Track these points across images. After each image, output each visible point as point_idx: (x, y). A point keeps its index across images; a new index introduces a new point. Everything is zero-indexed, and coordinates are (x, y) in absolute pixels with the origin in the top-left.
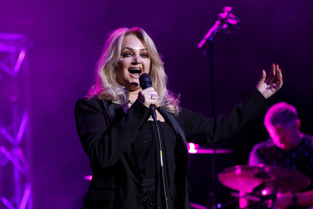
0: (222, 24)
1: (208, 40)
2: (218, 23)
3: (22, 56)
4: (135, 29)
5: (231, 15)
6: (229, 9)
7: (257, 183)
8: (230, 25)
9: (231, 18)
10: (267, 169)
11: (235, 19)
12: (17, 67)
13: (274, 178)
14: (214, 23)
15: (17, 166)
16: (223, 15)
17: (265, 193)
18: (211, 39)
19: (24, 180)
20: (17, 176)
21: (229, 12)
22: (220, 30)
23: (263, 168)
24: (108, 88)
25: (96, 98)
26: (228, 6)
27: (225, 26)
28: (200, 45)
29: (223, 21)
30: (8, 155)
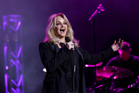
0: (98, 11)
1: (93, 17)
2: (97, 11)
3: (19, 23)
4: (60, 14)
5: (102, 8)
6: (101, 5)
7: (112, 74)
8: (101, 11)
9: (102, 9)
10: (116, 68)
11: (104, 9)
12: (17, 28)
13: (118, 72)
14: (95, 11)
15: (17, 67)
16: (99, 8)
17: (115, 78)
18: (94, 17)
19: (20, 73)
20: (17, 71)
21: (101, 6)
22: (97, 14)
23: (114, 68)
24: (52, 39)
25: (47, 42)
26: (101, 4)
27: (99, 12)
28: (90, 19)
29: (99, 10)
30: (14, 63)
